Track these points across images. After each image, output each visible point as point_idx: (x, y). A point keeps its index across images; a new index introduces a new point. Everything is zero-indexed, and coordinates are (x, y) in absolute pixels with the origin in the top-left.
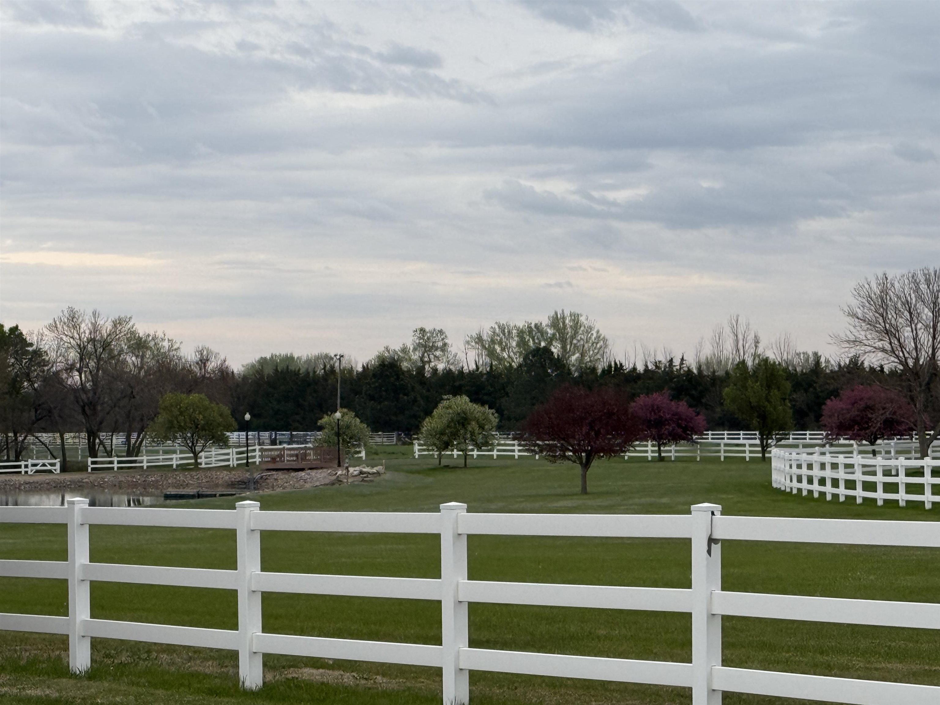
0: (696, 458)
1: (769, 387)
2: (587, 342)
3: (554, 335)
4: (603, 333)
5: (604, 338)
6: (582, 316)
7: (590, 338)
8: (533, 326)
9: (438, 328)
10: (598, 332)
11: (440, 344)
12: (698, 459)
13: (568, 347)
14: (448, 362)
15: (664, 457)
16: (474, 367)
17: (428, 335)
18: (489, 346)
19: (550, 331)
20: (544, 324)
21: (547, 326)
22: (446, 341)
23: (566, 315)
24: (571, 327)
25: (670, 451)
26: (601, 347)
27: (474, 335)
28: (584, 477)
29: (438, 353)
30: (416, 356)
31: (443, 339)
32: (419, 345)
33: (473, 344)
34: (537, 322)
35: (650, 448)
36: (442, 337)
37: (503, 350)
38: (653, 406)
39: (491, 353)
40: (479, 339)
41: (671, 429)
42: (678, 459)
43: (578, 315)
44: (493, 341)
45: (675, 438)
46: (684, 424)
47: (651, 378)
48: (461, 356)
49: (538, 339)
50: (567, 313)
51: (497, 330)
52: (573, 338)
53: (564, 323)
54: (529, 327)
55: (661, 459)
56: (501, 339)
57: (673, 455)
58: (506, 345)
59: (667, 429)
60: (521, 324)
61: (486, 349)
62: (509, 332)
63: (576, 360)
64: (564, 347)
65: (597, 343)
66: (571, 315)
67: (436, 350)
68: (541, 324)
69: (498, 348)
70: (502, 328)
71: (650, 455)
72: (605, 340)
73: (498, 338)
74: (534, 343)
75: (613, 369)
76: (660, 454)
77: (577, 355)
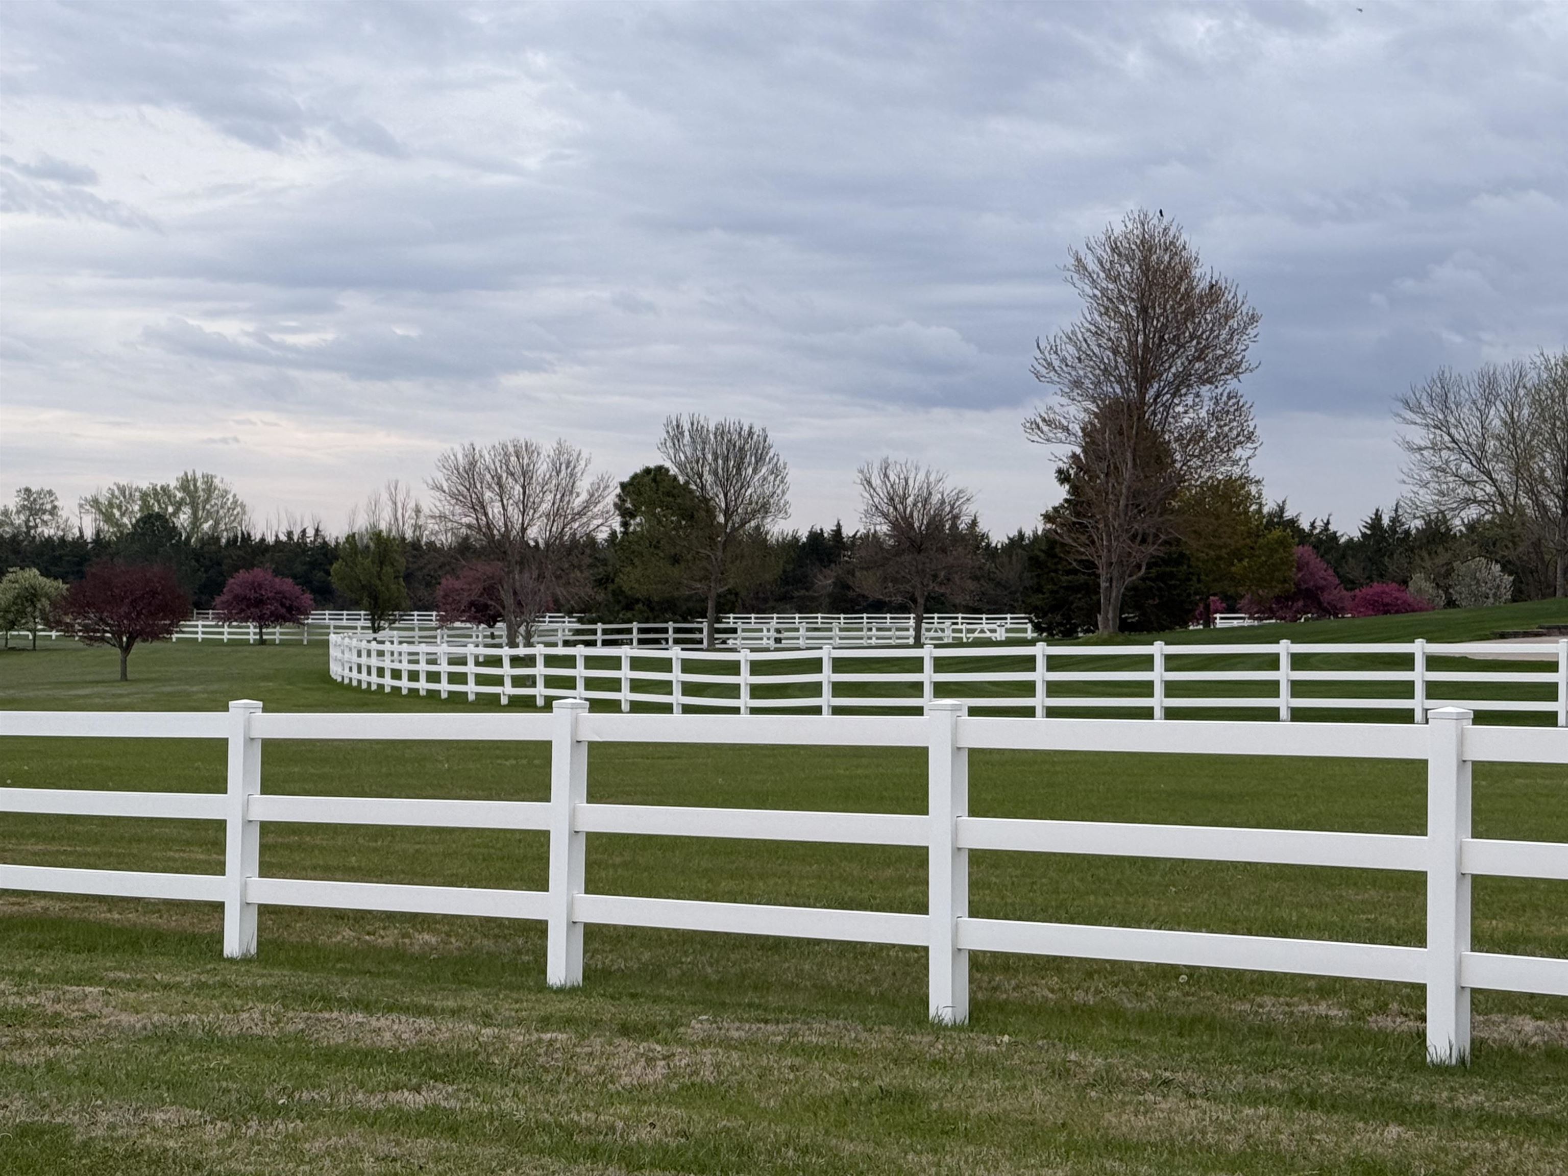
0: (302, 640)
1: (381, 563)
2: (222, 507)
3: (182, 499)
4: (240, 498)
5: (242, 503)
6: (216, 477)
7: (226, 503)
8: (158, 488)
9: (47, 489)
10: (234, 496)
11: (49, 507)
12: (305, 643)
13: (200, 513)
14: (58, 528)
15: (266, 640)
16: (78, 534)
17: (35, 496)
18: (107, 510)
19: (179, 495)
20: (171, 487)
21: (176, 488)
22: (56, 503)
23: (197, 477)
24: (203, 490)
25: (274, 634)
26: (238, 513)
27: (89, 497)
28: (124, 662)
29: (46, 517)
30: (19, 520)
31: (52, 501)
32: (24, 507)
33: (88, 507)
34: (164, 484)
35: (252, 630)
36: (52, 498)
37: (123, 515)
38: (253, 583)
39: (109, 518)
40: (95, 503)
41: (273, 608)
42: (283, 643)
43: (212, 477)
44: (111, 505)
45: (278, 618)
46: (288, 603)
47: (280, 551)
48: (75, 522)
49: (164, 503)
50: (199, 475)
51: (117, 493)
52: (207, 501)
53: (195, 485)
54: (155, 489)
55: (262, 642)
56: (121, 502)
57: (277, 638)
58: (127, 509)
59: (268, 609)
60: (145, 485)
61: (103, 513)
62: (131, 494)
63: (210, 528)
64: (195, 513)
65: (234, 509)
66: (203, 477)
67: (44, 513)
68: (168, 486)
69: (117, 513)
70: (122, 491)
71: (252, 638)
72: (243, 506)
73: (118, 502)
74: (160, 507)
75: (239, 540)
76: (261, 637)
77: (211, 522)
